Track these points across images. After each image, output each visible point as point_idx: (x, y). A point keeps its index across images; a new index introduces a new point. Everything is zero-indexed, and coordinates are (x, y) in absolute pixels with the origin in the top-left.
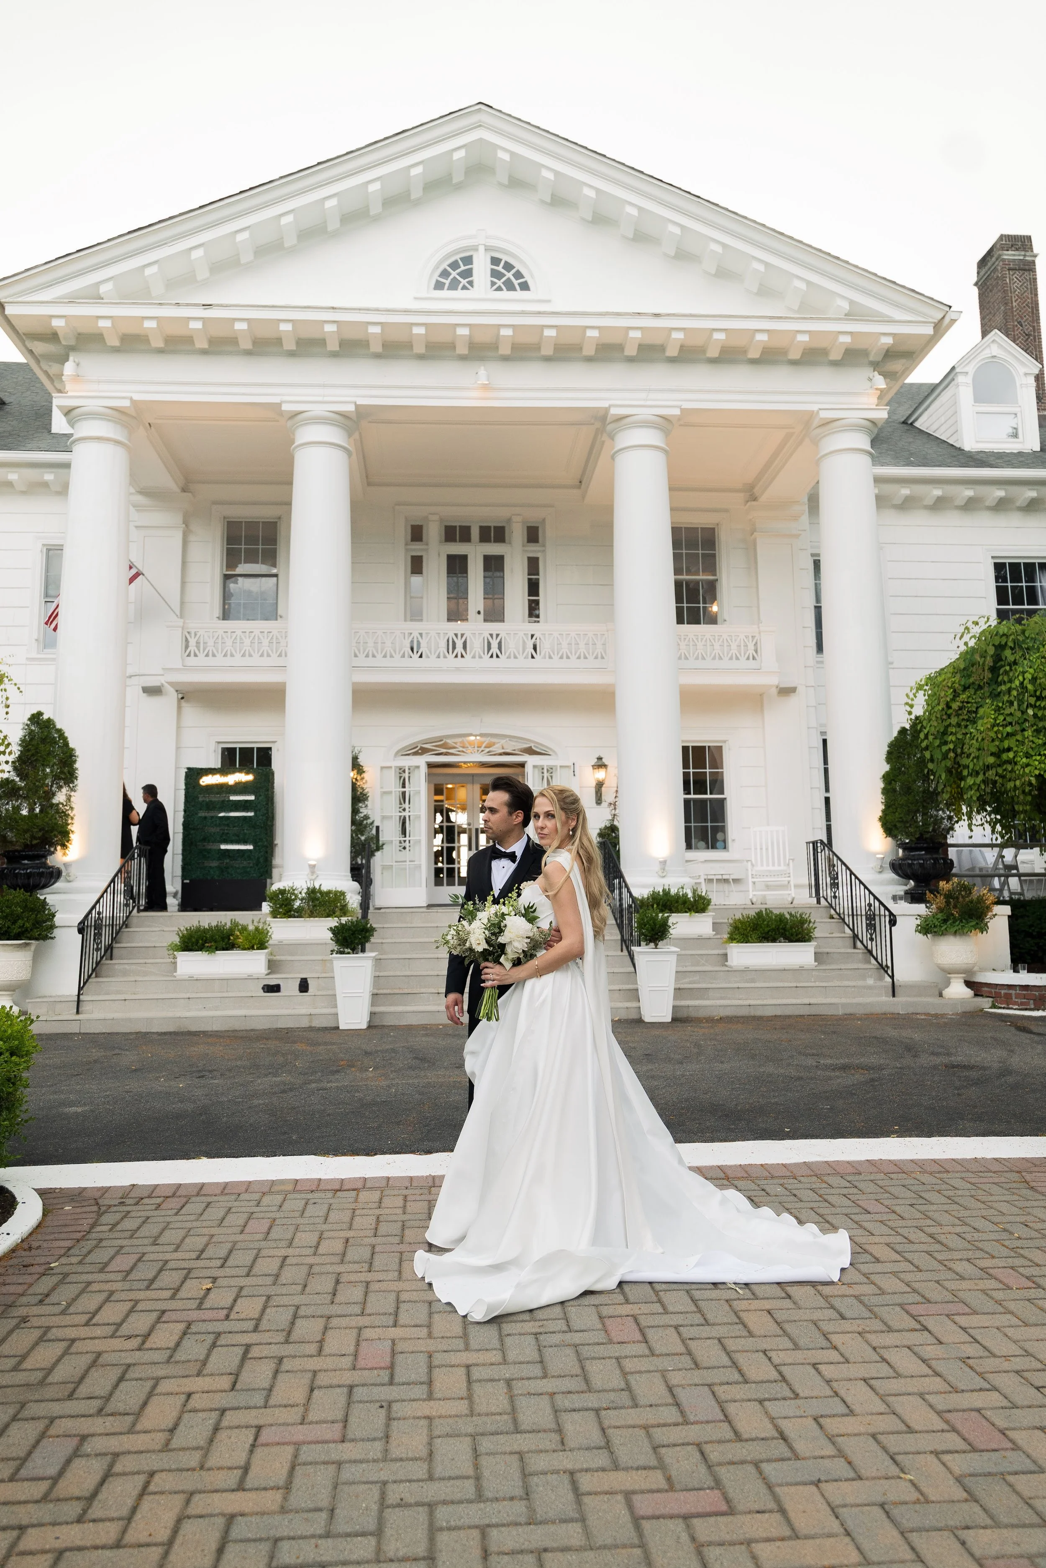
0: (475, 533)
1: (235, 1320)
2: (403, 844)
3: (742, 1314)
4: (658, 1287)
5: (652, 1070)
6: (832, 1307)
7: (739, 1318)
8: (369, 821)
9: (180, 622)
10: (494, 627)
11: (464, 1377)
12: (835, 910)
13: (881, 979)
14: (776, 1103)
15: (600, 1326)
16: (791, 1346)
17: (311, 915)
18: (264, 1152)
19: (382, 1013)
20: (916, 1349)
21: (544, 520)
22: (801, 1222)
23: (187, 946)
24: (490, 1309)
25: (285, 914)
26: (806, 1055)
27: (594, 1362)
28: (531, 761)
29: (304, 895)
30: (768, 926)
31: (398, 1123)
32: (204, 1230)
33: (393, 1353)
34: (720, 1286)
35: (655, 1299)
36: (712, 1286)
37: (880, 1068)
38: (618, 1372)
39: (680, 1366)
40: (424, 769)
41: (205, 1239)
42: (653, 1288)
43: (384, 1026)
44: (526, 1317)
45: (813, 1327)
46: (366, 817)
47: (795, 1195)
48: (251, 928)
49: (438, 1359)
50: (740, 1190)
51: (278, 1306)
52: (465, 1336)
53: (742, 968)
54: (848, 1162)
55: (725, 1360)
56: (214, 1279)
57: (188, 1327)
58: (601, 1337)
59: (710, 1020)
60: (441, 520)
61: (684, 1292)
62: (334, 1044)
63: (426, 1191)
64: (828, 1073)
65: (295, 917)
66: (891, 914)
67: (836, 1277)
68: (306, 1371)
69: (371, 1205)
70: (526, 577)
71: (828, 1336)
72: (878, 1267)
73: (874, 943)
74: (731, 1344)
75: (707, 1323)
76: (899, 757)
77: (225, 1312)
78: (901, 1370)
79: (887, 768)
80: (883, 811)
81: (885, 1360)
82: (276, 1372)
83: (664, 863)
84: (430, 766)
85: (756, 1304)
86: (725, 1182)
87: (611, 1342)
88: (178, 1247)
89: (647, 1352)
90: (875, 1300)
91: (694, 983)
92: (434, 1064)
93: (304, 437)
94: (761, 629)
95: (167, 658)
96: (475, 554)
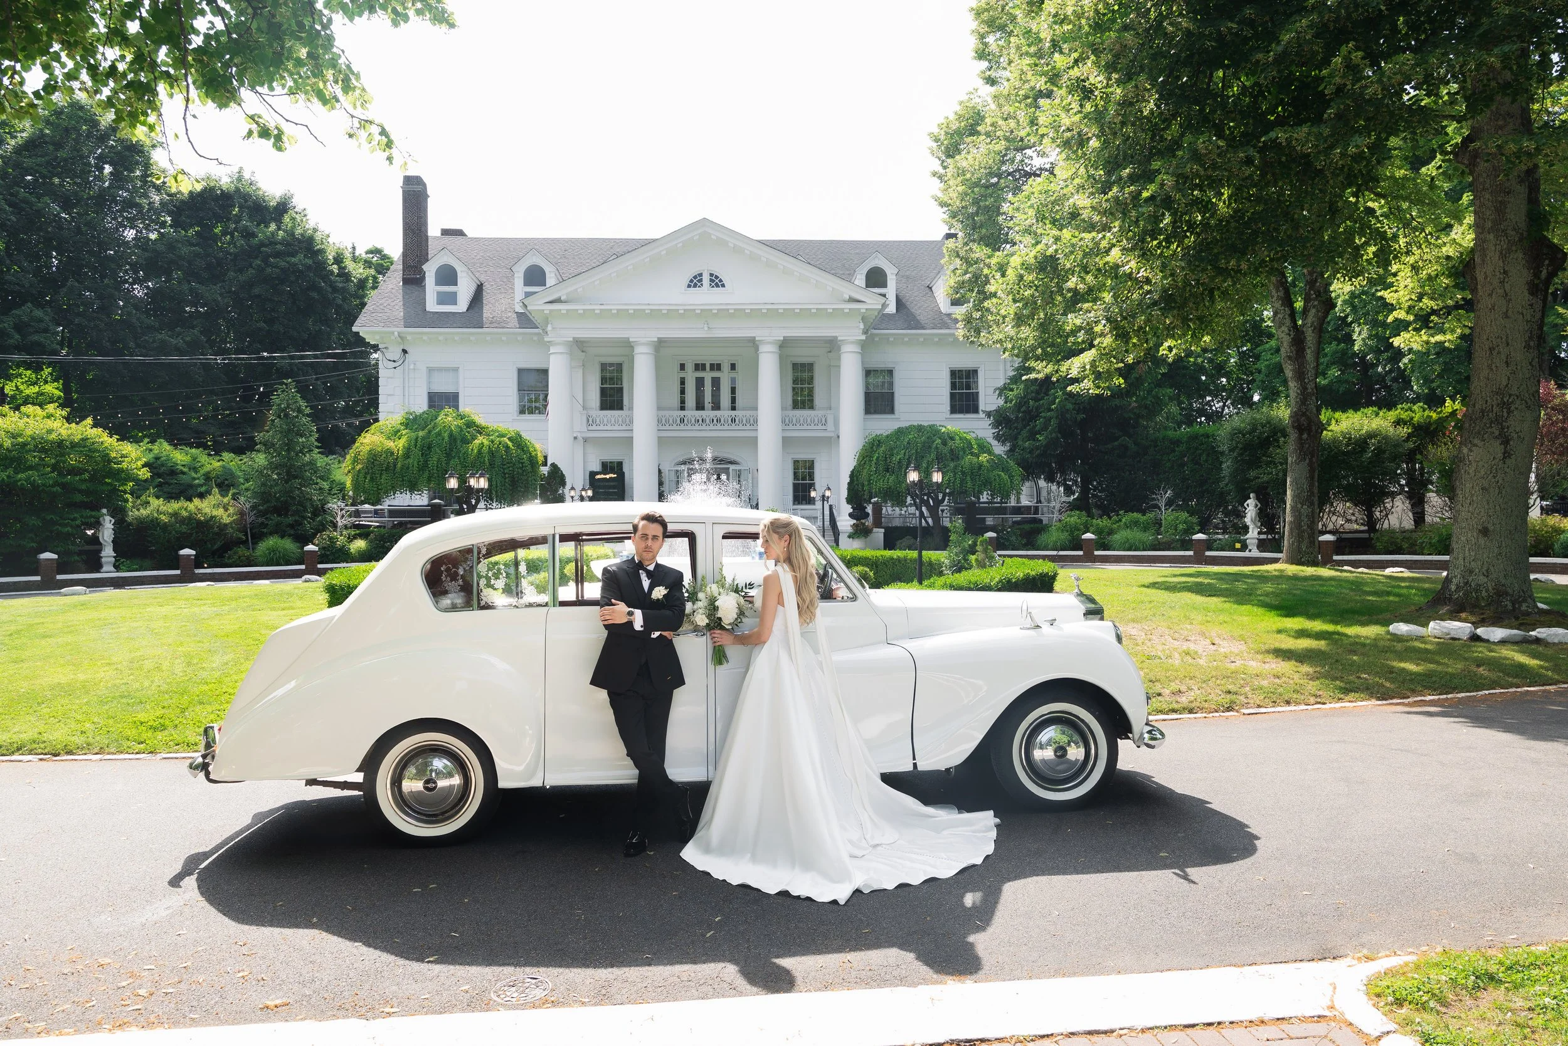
0: (708, 367)
9: (585, 410)
10: (716, 413)
21: (738, 362)
40: (686, 471)
60: (693, 362)
70: (730, 386)
93: (639, 350)
94: (829, 412)
95: (580, 426)
96: (708, 376)
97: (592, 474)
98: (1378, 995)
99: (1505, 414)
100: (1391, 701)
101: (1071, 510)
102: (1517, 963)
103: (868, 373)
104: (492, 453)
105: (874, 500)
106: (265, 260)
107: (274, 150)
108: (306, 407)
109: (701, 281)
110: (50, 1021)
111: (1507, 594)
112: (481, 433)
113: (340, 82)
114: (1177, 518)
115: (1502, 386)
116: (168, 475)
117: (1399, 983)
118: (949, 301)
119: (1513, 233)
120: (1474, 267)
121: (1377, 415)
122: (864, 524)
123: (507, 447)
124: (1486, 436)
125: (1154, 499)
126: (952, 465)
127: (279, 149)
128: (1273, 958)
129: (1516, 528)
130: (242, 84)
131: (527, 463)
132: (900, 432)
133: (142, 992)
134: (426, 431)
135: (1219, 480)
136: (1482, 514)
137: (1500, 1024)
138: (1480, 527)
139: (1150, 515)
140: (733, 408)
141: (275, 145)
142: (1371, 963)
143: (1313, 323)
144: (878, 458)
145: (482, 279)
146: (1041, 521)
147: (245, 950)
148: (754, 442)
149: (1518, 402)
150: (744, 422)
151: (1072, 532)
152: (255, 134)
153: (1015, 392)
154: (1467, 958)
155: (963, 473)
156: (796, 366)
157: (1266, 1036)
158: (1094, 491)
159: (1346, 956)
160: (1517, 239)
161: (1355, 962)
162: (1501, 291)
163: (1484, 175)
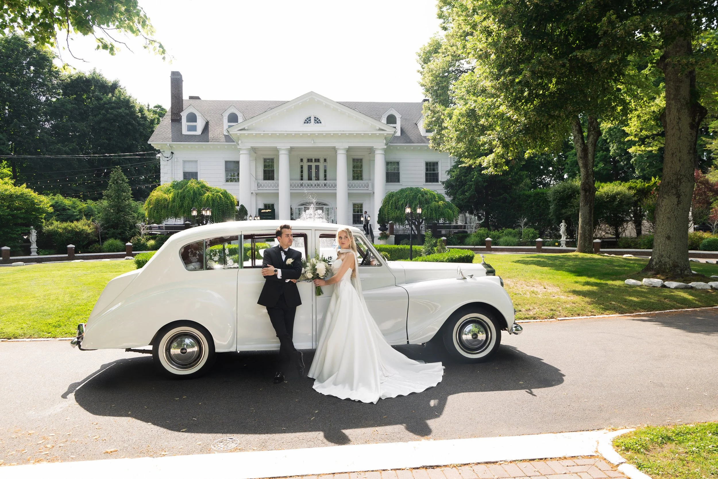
0: (313, 160)
9: (257, 180)
10: (317, 181)
21: (327, 158)
40: (303, 208)
60: (307, 158)
70: (324, 169)
93: (281, 152)
94: (370, 181)
95: (254, 188)
96: (313, 165)
97: (260, 210)
98: (618, 446)
99: (679, 184)
100: (625, 315)
101: (481, 227)
102: (681, 432)
103: (388, 163)
104: (213, 200)
105: (390, 222)
106: (107, 111)
107: (110, 55)
108: (126, 179)
109: (310, 120)
110: (6, 459)
111: (678, 266)
112: (208, 191)
113: (141, 23)
114: (529, 231)
115: (677, 171)
116: (62, 210)
117: (627, 441)
118: (425, 131)
119: (683, 100)
120: (665, 116)
121: (620, 184)
122: (385, 233)
123: (220, 197)
124: (670, 194)
125: (518, 222)
126: (426, 206)
127: (112, 54)
128: (570, 430)
129: (683, 236)
130: (94, 24)
131: (229, 204)
132: (402, 191)
133: (49, 446)
134: (182, 190)
135: (548, 214)
136: (668, 229)
137: (673, 459)
138: (666, 236)
139: (517, 230)
140: (325, 180)
141: (110, 52)
142: (615, 432)
143: (592, 141)
144: (392, 203)
145: (208, 119)
146: (467, 232)
147: (97, 427)
148: (334, 195)
149: (684, 178)
150: (330, 186)
151: (481, 237)
152: (101, 47)
153: (455, 173)
154: (658, 430)
155: (431, 210)
156: (354, 160)
157: (567, 464)
158: (491, 218)
159: (603, 429)
160: (685, 103)
161: (608, 431)
162: (677, 127)
163: (670, 73)
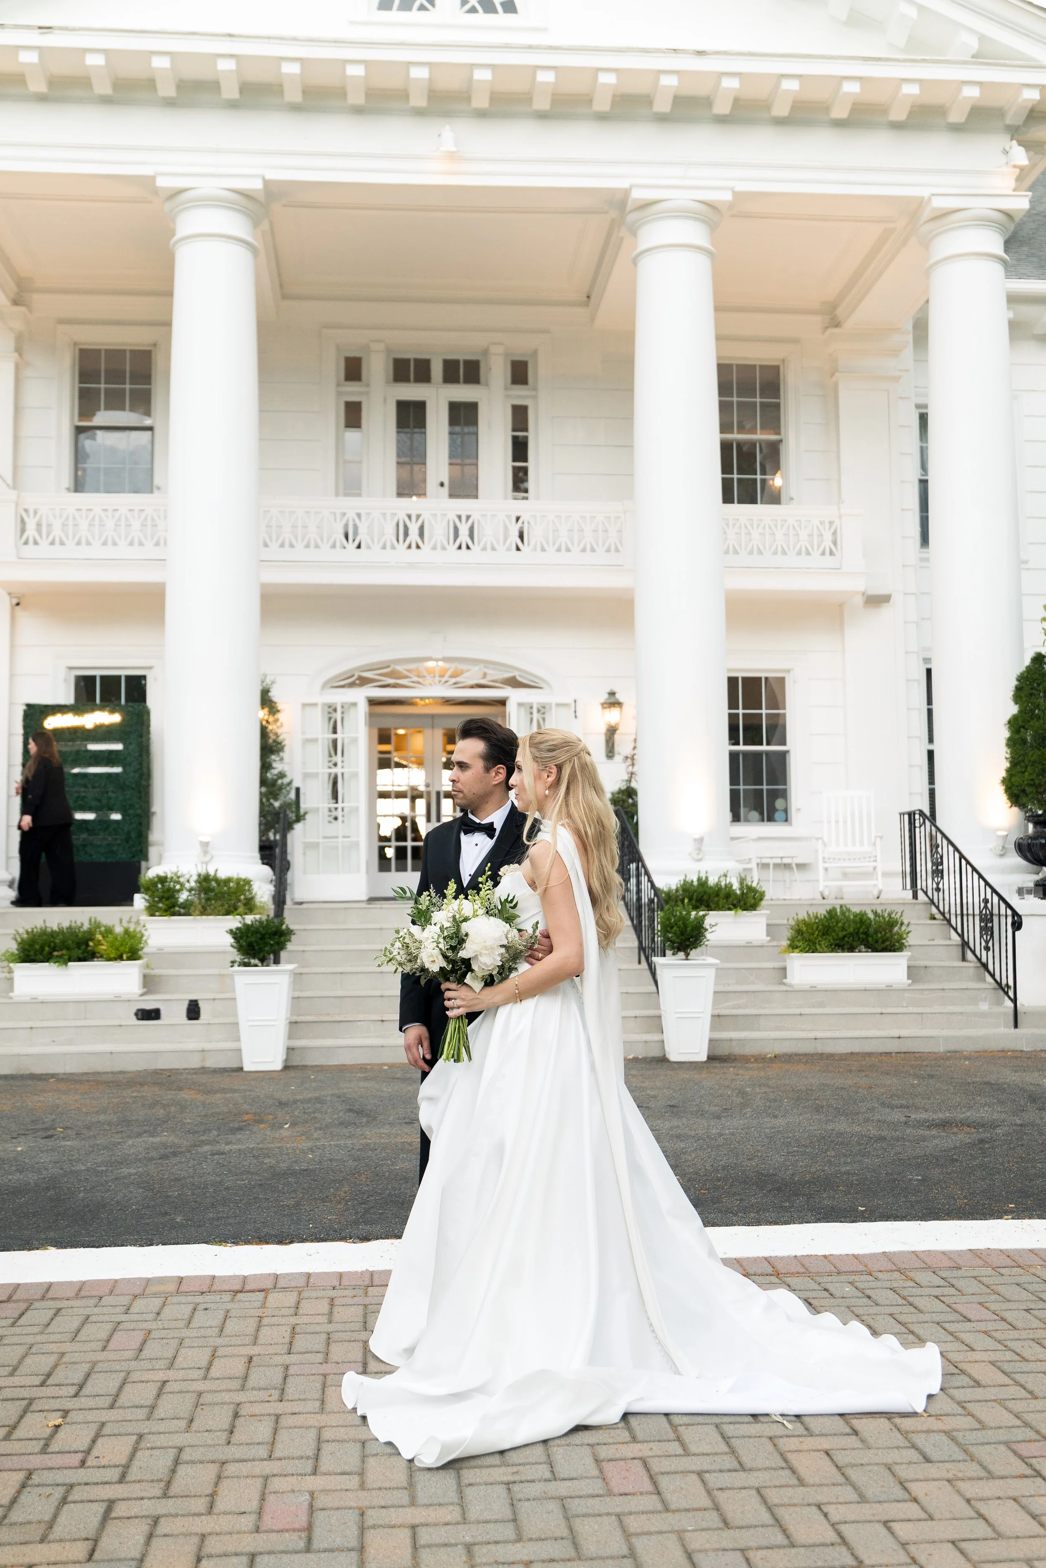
0: (437, 370)
1: (93, 1467)
2: (334, 813)
3: (790, 1457)
4: (676, 1420)
5: (678, 1127)
6: (914, 1446)
7: (786, 1461)
8: (286, 781)
9: (12, 495)
10: (463, 505)
11: (408, 1542)
12: (938, 908)
13: (999, 1003)
14: (848, 1173)
15: (595, 1472)
16: (854, 1497)
17: (204, 912)
18: (137, 1241)
19: (304, 1049)
20: (1024, 1501)
21: (535, 352)
22: (875, 1333)
23: (28, 956)
24: (445, 1448)
25: (166, 911)
26: (892, 1107)
27: (586, 1520)
28: (514, 696)
29: (193, 884)
30: (843, 929)
31: (323, 1200)
32: (51, 1346)
33: (311, 1509)
34: (762, 1419)
35: (672, 1436)
36: (751, 1419)
37: (994, 1125)
38: (618, 1532)
39: (704, 1525)
40: (363, 708)
41: (53, 1359)
42: (670, 1422)
43: (305, 1066)
44: (496, 1460)
45: (887, 1473)
46: (282, 775)
47: (869, 1297)
48: (118, 930)
49: (373, 1517)
50: (793, 1290)
51: (152, 1448)
52: (411, 1486)
53: (807, 988)
54: (944, 1253)
55: (766, 1518)
56: (66, 1413)
57: (29, 1477)
58: (597, 1487)
59: (760, 1059)
60: (389, 351)
61: (713, 1428)
62: (235, 1091)
63: (360, 1292)
64: (921, 1132)
65: (180, 915)
66: (1015, 913)
67: (920, 1407)
68: (190, 1534)
69: (284, 1312)
70: (510, 434)
71: (907, 1485)
72: (979, 1393)
73: (990, 953)
74: (773, 1496)
75: (742, 1468)
76: (1031, 695)
77: (80, 1456)
78: (1002, 1529)
79: (1014, 709)
80: (1008, 771)
81: (981, 1516)
82: (150, 1536)
83: (700, 840)
84: (373, 702)
85: (810, 1443)
86: (774, 1279)
87: (610, 1493)
88: (15, 1369)
89: (659, 1507)
90: (972, 1437)
91: (739, 1007)
92: (375, 1119)
93: (190, 226)
94: (843, 512)
96: (437, 397)
97: (36, 716)
140: (520, 492)
